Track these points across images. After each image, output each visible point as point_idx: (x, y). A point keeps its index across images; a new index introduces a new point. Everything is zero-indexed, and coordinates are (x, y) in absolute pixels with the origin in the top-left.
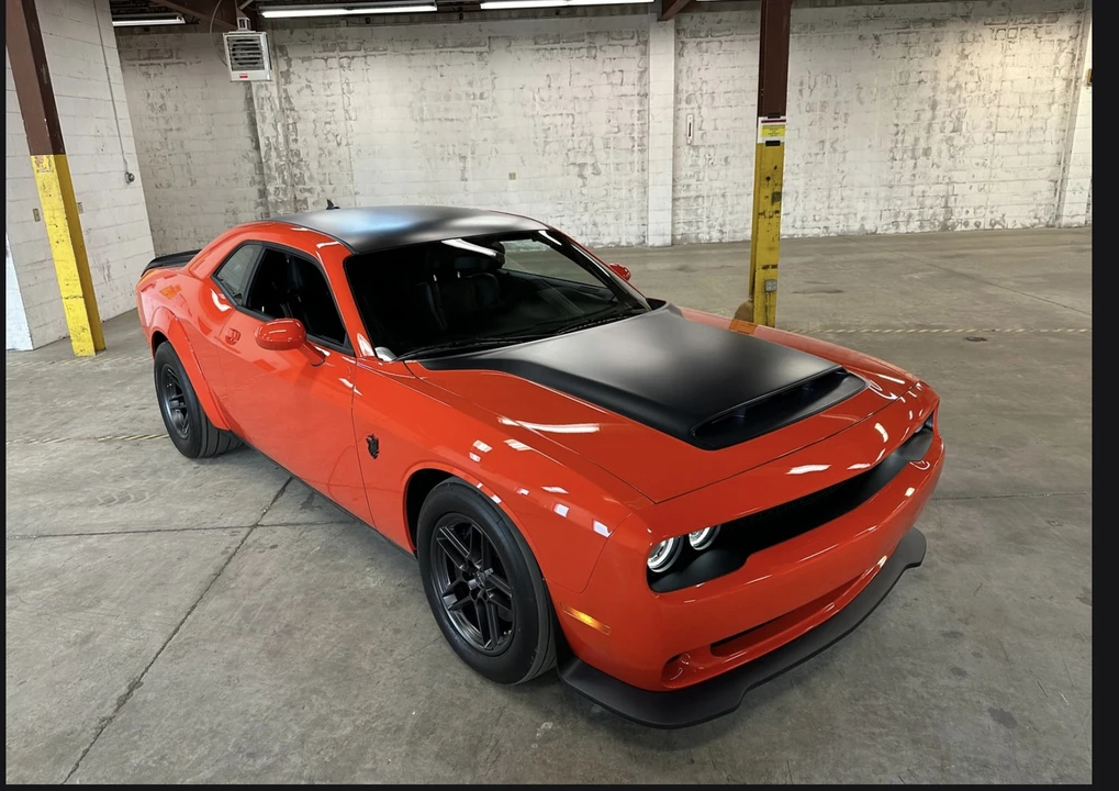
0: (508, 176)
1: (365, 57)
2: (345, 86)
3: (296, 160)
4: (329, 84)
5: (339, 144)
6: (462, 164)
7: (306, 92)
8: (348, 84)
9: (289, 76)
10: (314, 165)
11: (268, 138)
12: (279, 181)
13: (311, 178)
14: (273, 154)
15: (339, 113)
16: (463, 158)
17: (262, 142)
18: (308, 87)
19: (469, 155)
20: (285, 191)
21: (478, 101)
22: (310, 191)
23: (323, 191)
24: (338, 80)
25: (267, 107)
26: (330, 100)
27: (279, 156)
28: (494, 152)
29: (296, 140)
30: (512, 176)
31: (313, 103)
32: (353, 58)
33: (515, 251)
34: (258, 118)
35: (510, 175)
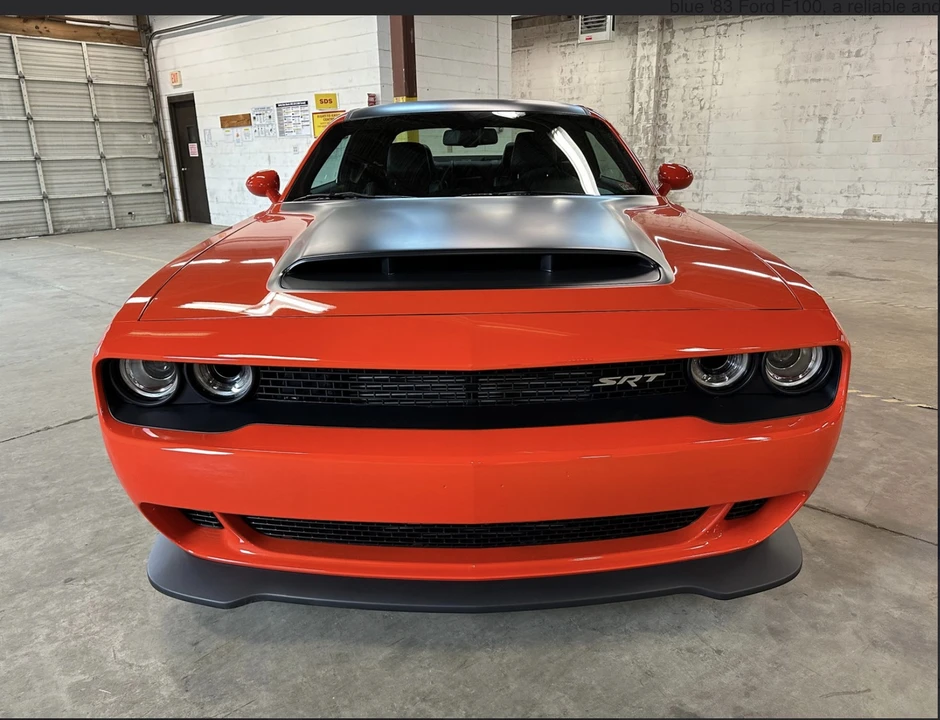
0: (871, 138)
1: (742, 22)
2: (718, 53)
3: (662, 123)
4: (704, 52)
5: (702, 108)
6: (820, 126)
7: (683, 60)
8: (721, 51)
9: (670, 47)
10: (676, 127)
11: (641, 104)
12: (644, 141)
13: (672, 139)
14: (643, 117)
15: (708, 79)
16: (823, 119)
17: (637, 106)
18: (685, 55)
19: (831, 117)
20: (646, 150)
21: (853, 59)
22: (669, 151)
23: (680, 151)
24: (712, 47)
25: (646, 76)
26: (702, 66)
27: (647, 120)
28: (860, 112)
29: (665, 105)
30: (877, 138)
31: (687, 71)
32: (730, 24)
33: (864, 219)
34: (637, 85)
35: (875, 136)
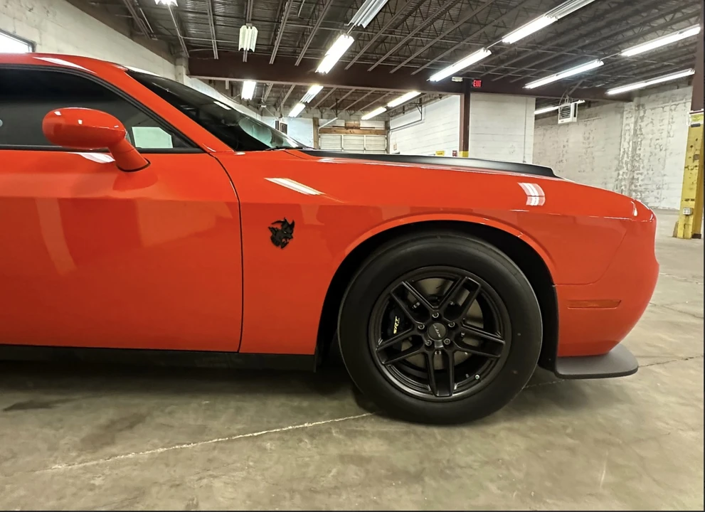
2: (671, 120)
3: (637, 159)
4: (662, 120)
5: (661, 150)
7: (651, 125)
8: (672, 119)
9: (643, 118)
10: (646, 161)
12: (625, 169)
13: (643, 168)
14: (626, 155)
15: (665, 134)
17: (622, 150)
18: (652, 122)
20: (627, 173)
22: (641, 174)
23: (648, 174)
24: (668, 117)
25: (627, 134)
26: (662, 127)
27: (628, 157)
29: (640, 149)
31: (652, 130)
